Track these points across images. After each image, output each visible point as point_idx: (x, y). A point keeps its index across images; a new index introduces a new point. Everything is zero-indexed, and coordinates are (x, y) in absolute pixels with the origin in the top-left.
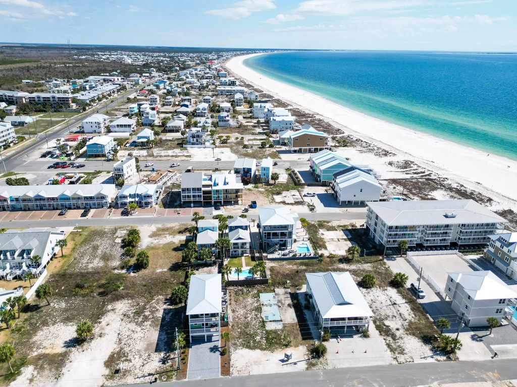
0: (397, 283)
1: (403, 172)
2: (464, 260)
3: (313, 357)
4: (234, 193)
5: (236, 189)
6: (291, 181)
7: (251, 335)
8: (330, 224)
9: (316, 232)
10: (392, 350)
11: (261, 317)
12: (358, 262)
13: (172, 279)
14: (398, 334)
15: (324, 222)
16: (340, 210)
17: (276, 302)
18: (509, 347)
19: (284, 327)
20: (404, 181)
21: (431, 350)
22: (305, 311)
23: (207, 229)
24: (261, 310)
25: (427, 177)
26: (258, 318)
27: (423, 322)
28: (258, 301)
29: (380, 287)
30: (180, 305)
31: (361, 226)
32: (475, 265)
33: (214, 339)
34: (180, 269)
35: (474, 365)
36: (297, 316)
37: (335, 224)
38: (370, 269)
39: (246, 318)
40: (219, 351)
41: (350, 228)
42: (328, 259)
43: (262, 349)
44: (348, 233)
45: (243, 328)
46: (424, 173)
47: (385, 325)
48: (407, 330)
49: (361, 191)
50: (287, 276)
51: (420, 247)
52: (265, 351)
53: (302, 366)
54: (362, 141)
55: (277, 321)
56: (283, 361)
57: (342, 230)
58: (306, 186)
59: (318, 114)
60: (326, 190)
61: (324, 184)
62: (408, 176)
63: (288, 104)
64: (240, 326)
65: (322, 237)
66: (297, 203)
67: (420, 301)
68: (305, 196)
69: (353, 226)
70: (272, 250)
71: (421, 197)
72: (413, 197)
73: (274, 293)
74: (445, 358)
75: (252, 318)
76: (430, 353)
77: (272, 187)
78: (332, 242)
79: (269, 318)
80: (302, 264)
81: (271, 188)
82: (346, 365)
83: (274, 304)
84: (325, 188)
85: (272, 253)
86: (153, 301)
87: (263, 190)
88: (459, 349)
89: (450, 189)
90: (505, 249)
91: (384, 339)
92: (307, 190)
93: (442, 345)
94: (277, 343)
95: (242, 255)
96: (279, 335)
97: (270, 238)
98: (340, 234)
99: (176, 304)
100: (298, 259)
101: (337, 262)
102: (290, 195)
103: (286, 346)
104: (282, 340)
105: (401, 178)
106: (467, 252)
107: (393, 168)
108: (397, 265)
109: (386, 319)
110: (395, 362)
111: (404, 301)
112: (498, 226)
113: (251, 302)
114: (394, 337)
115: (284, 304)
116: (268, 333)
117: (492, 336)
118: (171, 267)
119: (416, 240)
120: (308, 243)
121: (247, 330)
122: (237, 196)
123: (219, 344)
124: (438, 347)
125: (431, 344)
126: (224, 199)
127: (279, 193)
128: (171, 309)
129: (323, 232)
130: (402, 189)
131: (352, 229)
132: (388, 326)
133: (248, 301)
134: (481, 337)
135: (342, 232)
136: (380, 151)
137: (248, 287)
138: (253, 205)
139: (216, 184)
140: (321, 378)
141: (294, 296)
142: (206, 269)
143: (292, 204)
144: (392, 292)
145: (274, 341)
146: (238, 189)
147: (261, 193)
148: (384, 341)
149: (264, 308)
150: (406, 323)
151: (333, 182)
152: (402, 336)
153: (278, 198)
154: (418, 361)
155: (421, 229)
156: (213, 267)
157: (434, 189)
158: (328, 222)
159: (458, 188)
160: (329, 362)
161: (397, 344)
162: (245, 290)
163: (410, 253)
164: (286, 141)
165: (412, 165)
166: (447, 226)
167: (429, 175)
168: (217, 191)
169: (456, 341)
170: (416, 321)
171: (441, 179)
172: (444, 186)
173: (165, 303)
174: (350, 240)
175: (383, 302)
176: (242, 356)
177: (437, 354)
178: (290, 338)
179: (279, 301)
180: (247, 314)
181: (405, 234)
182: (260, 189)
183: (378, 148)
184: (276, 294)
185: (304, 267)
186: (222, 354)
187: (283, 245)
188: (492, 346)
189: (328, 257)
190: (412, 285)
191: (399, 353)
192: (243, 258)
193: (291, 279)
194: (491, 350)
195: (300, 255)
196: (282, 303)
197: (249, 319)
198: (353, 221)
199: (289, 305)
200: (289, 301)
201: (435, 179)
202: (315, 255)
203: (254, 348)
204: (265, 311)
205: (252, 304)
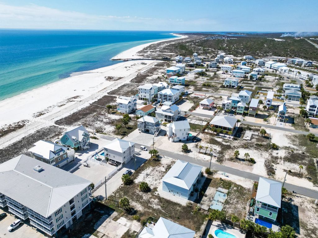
7: (238, 192)
11: (228, 197)
19: (217, 188)
24: (226, 201)
28: (224, 208)
36: (206, 189)
39: (238, 202)
47: (167, 170)
48: (160, 165)
52: (234, 182)
55: (219, 191)
56: (227, 177)
64: (243, 199)
73: (210, 207)
75: (234, 200)
83: (215, 201)
111: (141, 174)
113: (230, 210)
114: (169, 166)
115: (209, 198)
116: (228, 188)
121: (240, 195)
133: (231, 211)
141: (198, 201)
149: (223, 201)
150: (157, 167)
176: (246, 185)
178: (218, 182)
179: (211, 201)
180: (236, 203)
184: (210, 206)
197: (236, 200)
199: (206, 196)
200: (204, 199)
203: (239, 186)
204: (224, 199)
205: (230, 208)
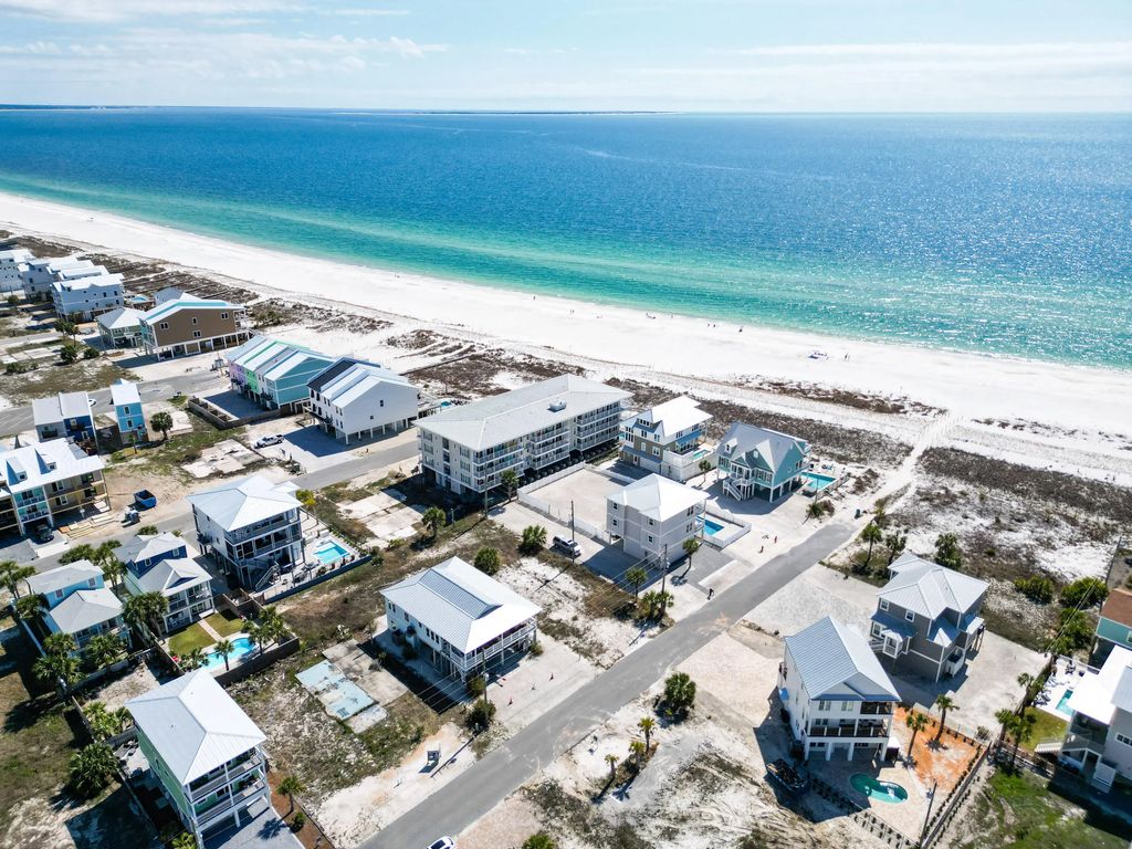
0: (530, 546)
1: (424, 353)
2: (599, 473)
3: (477, 733)
4: (80, 487)
5: (82, 476)
6: (202, 423)
7: (332, 761)
8: (350, 487)
9: (334, 511)
10: (587, 654)
11: (331, 717)
12: (448, 537)
13: (34, 749)
14: (579, 624)
15: (336, 486)
16: (354, 454)
17: (342, 676)
18: (718, 573)
19: (388, 708)
20: (435, 369)
21: (636, 626)
22: (410, 664)
23: (72, 591)
24: (320, 704)
25: (470, 354)
26: (325, 722)
27: (601, 589)
28: (301, 690)
29: (509, 565)
30: (108, 792)
31: (413, 472)
32: (619, 476)
33: (253, 812)
34: (39, 716)
35: (695, 619)
36: (401, 679)
37: (360, 483)
38: (474, 541)
39: (297, 735)
40: (283, 826)
41: (394, 482)
42: (391, 554)
43: (373, 772)
44: (398, 493)
45: (305, 756)
46: (460, 347)
47: (552, 621)
48: (588, 613)
49: (382, 405)
50: (328, 618)
51: (531, 475)
52: (383, 773)
53: (467, 757)
54: (308, 308)
55: (369, 707)
56: (427, 769)
57: (382, 490)
58: (248, 427)
59: (165, 263)
60: (298, 423)
61: (286, 412)
62: (437, 360)
63: (67, 247)
64: (294, 756)
65: (351, 516)
66: (252, 467)
67: (579, 561)
68: (259, 446)
69: (397, 477)
70: (265, 579)
71: (480, 391)
72: (467, 396)
73: (326, 661)
74: (658, 629)
75: (310, 729)
76: (637, 632)
77: (162, 447)
78: (377, 520)
79: (347, 710)
80: (345, 582)
81: (161, 451)
82: (536, 714)
83: (341, 681)
84: (292, 419)
85: (267, 585)
86: (16, 823)
87: (143, 461)
88: (671, 605)
89: (516, 366)
90: (650, 436)
91: (566, 643)
92: (255, 433)
93: (644, 612)
94: (394, 746)
95: (196, 617)
96: (388, 729)
97: (252, 555)
98: (382, 500)
99: (94, 793)
100: (332, 575)
101: (412, 553)
102: (225, 454)
103: (417, 740)
104: (403, 736)
105: (427, 365)
106: (597, 459)
107: (402, 351)
108: (513, 519)
109: (549, 611)
110: (600, 671)
111: (557, 571)
112: (622, 405)
113: (286, 700)
114: (576, 633)
115: (361, 671)
116: (366, 737)
117: (693, 569)
118: (7, 722)
119: (520, 465)
120: (331, 537)
121: (317, 756)
122: (88, 493)
123: (274, 814)
124: (641, 617)
125: (630, 617)
126: (53, 510)
127: (192, 458)
128: (86, 815)
129: (349, 507)
130: (440, 385)
131: (399, 483)
132: (559, 622)
133: (279, 702)
134: (682, 577)
135: (384, 496)
136: (357, 321)
137: (258, 676)
138: (145, 501)
139: (16, 478)
140: (511, 757)
141: (371, 648)
142: (115, 685)
143: (239, 472)
144: (531, 564)
145: (385, 746)
146: (86, 475)
147: (142, 469)
148: (567, 647)
149: (324, 698)
150: (581, 604)
151: (313, 401)
152: (587, 625)
153: (198, 469)
154: (628, 652)
155: (525, 441)
156: (134, 674)
157: (493, 372)
158: (345, 485)
159: (527, 361)
160: (506, 724)
161: (588, 641)
162: (255, 684)
163: (522, 491)
164: (129, 336)
165: (432, 338)
166: (559, 426)
167: (471, 349)
168: (27, 495)
169: (663, 595)
170: (591, 593)
171: (494, 353)
172: (504, 364)
173: (59, 809)
174: (408, 503)
175: (529, 586)
176: (341, 806)
177: (646, 629)
178: (414, 724)
179: (347, 671)
180: (294, 726)
181: (503, 460)
182: (135, 462)
183: (352, 317)
184: (331, 661)
185: (353, 588)
186: (296, 827)
187: (285, 561)
188: (701, 583)
189: (388, 550)
190: (556, 539)
191: (598, 654)
192: (203, 624)
193: (342, 619)
194: (703, 589)
195: (333, 566)
196: (355, 671)
197: (306, 733)
198: (395, 467)
199: (372, 668)
200: (366, 662)
201: (484, 355)
202: (362, 555)
203: (355, 779)
204: (331, 703)
205: (292, 703)
